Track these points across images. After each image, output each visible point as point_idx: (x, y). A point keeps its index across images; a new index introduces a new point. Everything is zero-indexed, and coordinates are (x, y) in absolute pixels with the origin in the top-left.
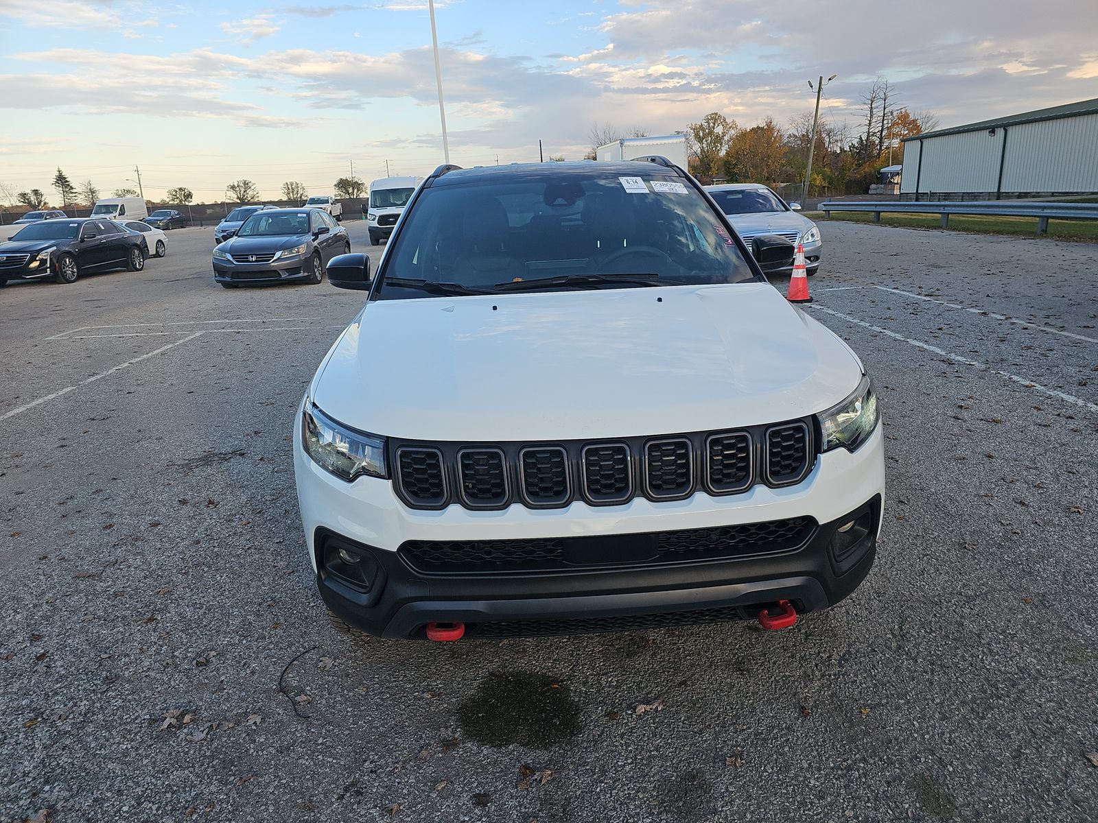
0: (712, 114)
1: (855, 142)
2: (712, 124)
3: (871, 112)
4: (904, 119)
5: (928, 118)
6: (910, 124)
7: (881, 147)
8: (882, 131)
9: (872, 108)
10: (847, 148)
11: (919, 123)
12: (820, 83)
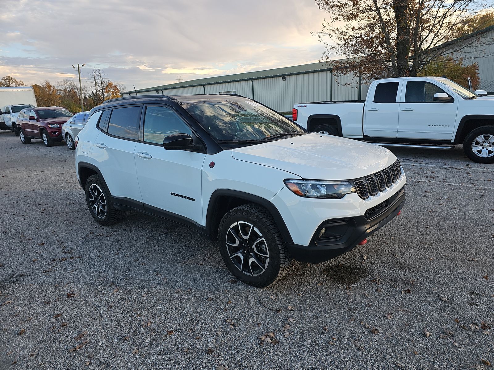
0: (7, 77)
1: (91, 94)
2: (8, 82)
3: (95, 81)
4: (110, 85)
5: (121, 86)
6: (114, 87)
7: (104, 96)
8: (102, 90)
9: (95, 80)
10: (87, 97)
11: (117, 87)
12: (78, 67)
